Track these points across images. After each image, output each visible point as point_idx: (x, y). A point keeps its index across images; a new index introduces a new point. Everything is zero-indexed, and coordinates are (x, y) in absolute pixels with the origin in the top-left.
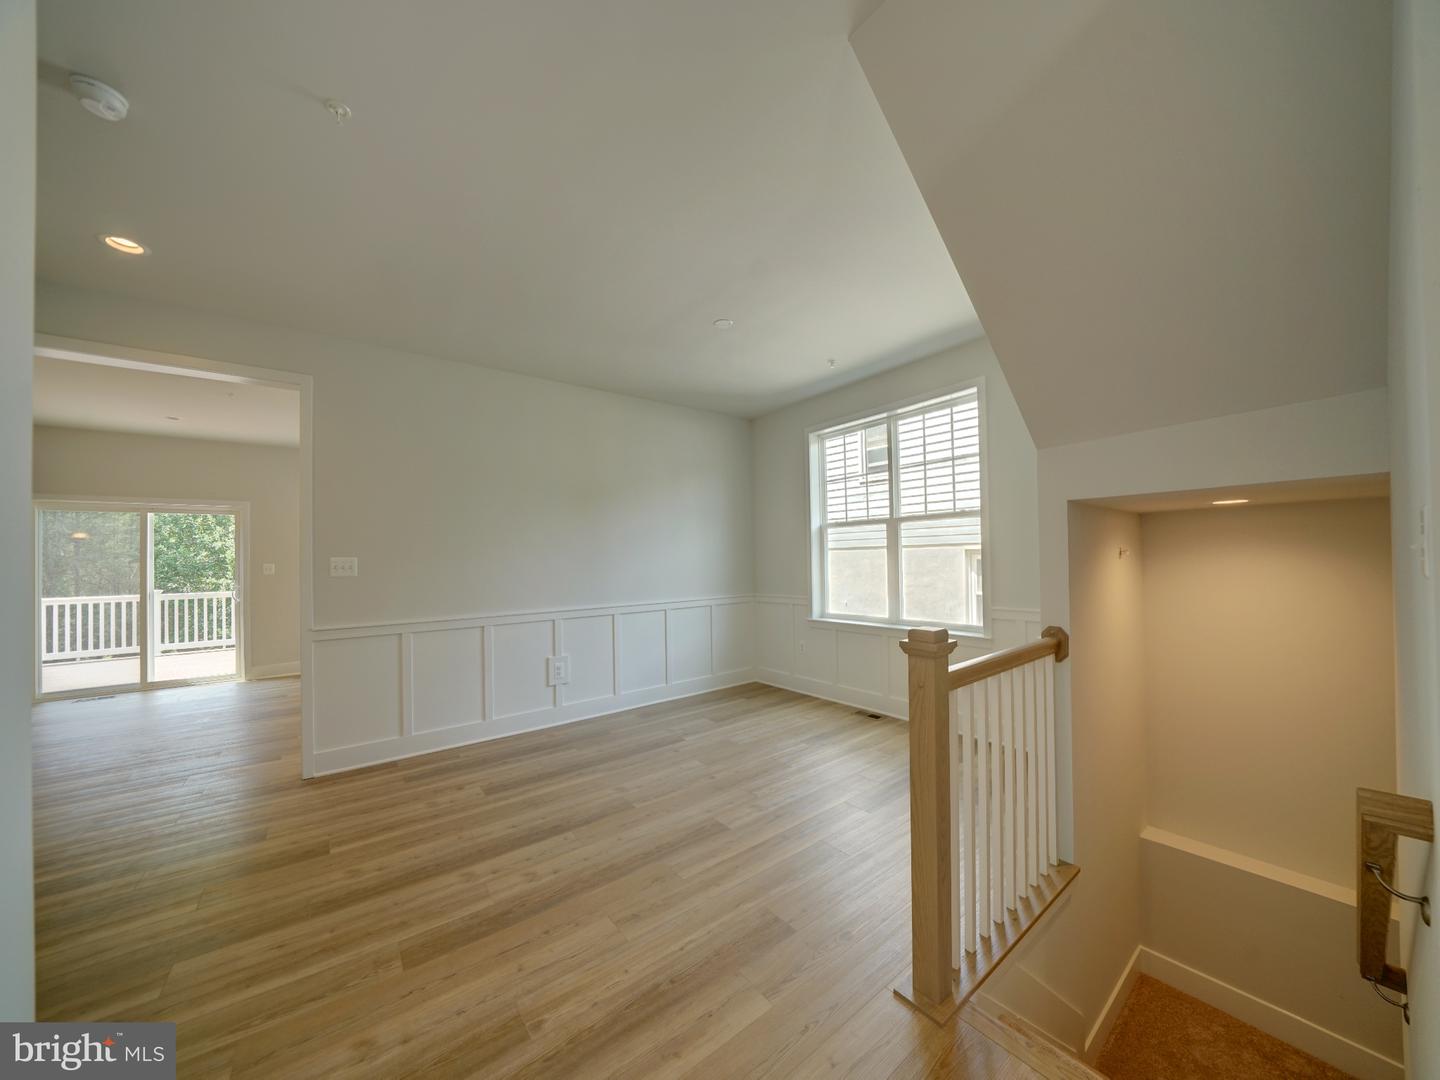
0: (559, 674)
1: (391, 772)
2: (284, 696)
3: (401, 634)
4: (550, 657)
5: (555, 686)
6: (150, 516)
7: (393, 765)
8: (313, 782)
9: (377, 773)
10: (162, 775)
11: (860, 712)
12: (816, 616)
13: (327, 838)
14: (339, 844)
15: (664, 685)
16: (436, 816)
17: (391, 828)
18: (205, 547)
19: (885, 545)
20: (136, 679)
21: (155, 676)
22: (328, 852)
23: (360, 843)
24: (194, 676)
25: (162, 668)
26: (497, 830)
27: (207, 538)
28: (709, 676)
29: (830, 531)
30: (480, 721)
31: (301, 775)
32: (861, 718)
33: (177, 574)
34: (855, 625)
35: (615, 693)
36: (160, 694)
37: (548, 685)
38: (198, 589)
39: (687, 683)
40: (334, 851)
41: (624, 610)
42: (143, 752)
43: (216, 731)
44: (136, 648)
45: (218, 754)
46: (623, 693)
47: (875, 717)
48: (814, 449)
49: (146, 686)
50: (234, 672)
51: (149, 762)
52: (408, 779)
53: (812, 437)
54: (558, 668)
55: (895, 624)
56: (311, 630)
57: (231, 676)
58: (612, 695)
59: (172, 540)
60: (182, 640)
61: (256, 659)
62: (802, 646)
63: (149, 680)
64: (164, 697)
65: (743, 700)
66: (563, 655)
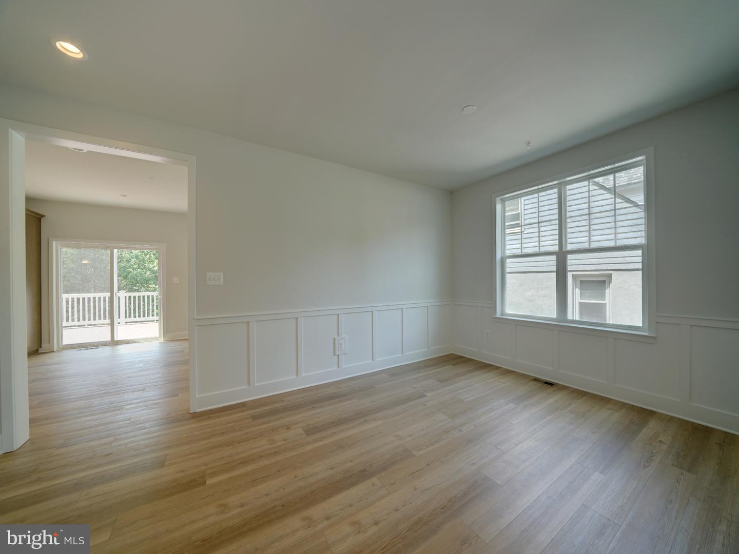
0: (341, 348)
1: (243, 411)
2: (183, 351)
3: (248, 322)
4: (336, 337)
5: (338, 355)
6: (115, 251)
7: (243, 405)
8: (197, 416)
9: (235, 411)
10: (110, 404)
11: (536, 380)
12: (498, 315)
13: (204, 468)
14: (213, 474)
15: (401, 355)
16: (276, 453)
17: (244, 462)
18: (150, 270)
19: (555, 270)
20: (109, 339)
21: (119, 337)
22: (204, 483)
23: (225, 476)
24: (137, 338)
25: (122, 332)
26: (320, 471)
27: (151, 265)
28: (427, 349)
29: (508, 261)
30: (295, 377)
31: (189, 409)
32: (539, 384)
33: (138, 283)
34: (529, 321)
35: (373, 360)
36: (121, 347)
37: (334, 355)
38: (146, 290)
39: (415, 353)
40: (209, 482)
41: (378, 308)
42: (104, 386)
43: (144, 373)
44: (108, 321)
45: (143, 390)
46: (378, 360)
47: (550, 384)
48: (498, 207)
49: (114, 343)
50: (158, 336)
51: (105, 393)
52: (255, 418)
53: (498, 199)
54: (341, 345)
55: (562, 322)
56: (195, 319)
57: (156, 338)
58: (371, 361)
59: (135, 266)
60: (135, 317)
61: (168, 329)
62: (488, 333)
63: (115, 339)
64: (122, 349)
65: (450, 366)
66: (344, 336)
